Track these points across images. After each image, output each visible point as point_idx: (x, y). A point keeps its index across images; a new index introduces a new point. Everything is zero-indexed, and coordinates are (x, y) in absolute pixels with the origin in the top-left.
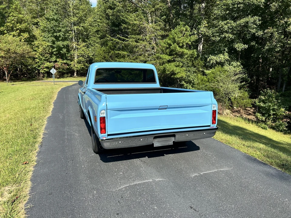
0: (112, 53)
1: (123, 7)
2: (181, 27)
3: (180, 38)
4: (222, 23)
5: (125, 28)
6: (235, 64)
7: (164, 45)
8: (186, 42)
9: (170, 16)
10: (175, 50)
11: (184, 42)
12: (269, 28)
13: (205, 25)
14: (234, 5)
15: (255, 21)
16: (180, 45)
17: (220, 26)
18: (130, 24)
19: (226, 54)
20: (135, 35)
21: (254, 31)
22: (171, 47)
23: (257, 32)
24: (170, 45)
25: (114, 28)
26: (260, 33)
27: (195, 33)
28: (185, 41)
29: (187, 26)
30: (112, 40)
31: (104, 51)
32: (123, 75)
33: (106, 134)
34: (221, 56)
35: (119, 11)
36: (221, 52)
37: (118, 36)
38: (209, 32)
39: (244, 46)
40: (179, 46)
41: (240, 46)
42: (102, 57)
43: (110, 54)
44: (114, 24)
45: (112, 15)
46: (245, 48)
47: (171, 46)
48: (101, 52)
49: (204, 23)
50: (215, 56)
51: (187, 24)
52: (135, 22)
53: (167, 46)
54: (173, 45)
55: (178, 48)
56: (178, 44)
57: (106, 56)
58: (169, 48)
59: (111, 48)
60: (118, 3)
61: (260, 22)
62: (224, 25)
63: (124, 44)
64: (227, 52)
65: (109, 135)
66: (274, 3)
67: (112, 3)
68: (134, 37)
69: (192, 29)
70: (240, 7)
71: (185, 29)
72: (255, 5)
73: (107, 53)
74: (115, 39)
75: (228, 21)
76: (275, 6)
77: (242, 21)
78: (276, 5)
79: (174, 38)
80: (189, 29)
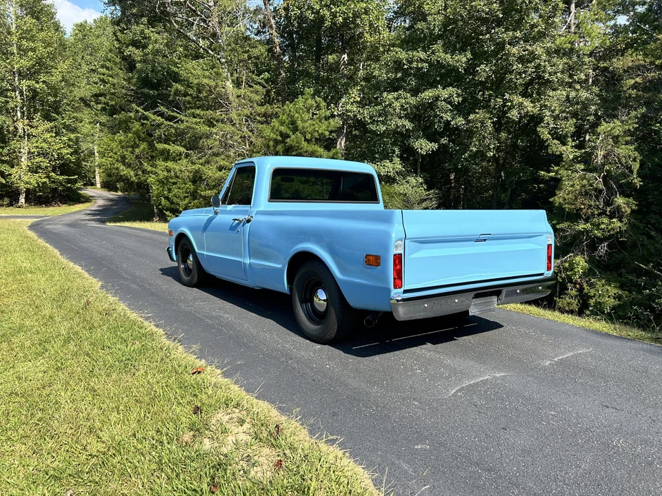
0: (144, 148)
1: (167, 45)
2: (307, 99)
3: (306, 121)
4: (389, 97)
5: (177, 93)
6: (412, 180)
7: (272, 134)
8: (320, 131)
9: (280, 74)
10: (298, 146)
11: (315, 131)
12: (477, 111)
13: (355, 98)
14: (411, 62)
15: (451, 96)
16: (307, 137)
17: (385, 102)
18: (189, 86)
19: (397, 160)
20: (203, 110)
21: (447, 117)
22: (288, 140)
23: (453, 118)
24: (286, 136)
25: (146, 90)
26: (460, 121)
27: (336, 113)
28: (317, 129)
29: (318, 99)
30: (146, 118)
31: (121, 142)
32: (175, 200)
33: (401, 290)
34: (387, 163)
35: (156, 52)
36: (386, 156)
37: (162, 109)
38: (366, 113)
39: (430, 144)
40: (306, 140)
41: (424, 146)
42: (116, 156)
43: (137, 150)
44: (145, 82)
45: (140, 62)
46: (433, 150)
47: (288, 136)
48: (114, 145)
49: (354, 95)
50: (375, 163)
51: (317, 93)
52: (206, 81)
53: (279, 138)
54: (293, 136)
55: (304, 144)
56: (304, 134)
57: (127, 154)
58: (283, 142)
59: (139, 137)
60: (156, 35)
61: (460, 99)
62: (393, 100)
63: (176, 129)
64: (397, 156)
65: (405, 292)
66: (483, 66)
67: (141, 33)
68: (202, 113)
69: (328, 105)
70: (422, 68)
71: (315, 105)
72: (450, 66)
73: (128, 147)
74: (153, 117)
75: (400, 92)
76: (485, 71)
77: (428, 94)
78: (487, 70)
79: (293, 123)
80: (323, 104)
